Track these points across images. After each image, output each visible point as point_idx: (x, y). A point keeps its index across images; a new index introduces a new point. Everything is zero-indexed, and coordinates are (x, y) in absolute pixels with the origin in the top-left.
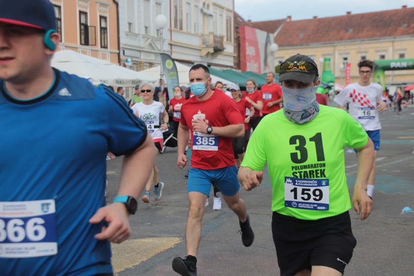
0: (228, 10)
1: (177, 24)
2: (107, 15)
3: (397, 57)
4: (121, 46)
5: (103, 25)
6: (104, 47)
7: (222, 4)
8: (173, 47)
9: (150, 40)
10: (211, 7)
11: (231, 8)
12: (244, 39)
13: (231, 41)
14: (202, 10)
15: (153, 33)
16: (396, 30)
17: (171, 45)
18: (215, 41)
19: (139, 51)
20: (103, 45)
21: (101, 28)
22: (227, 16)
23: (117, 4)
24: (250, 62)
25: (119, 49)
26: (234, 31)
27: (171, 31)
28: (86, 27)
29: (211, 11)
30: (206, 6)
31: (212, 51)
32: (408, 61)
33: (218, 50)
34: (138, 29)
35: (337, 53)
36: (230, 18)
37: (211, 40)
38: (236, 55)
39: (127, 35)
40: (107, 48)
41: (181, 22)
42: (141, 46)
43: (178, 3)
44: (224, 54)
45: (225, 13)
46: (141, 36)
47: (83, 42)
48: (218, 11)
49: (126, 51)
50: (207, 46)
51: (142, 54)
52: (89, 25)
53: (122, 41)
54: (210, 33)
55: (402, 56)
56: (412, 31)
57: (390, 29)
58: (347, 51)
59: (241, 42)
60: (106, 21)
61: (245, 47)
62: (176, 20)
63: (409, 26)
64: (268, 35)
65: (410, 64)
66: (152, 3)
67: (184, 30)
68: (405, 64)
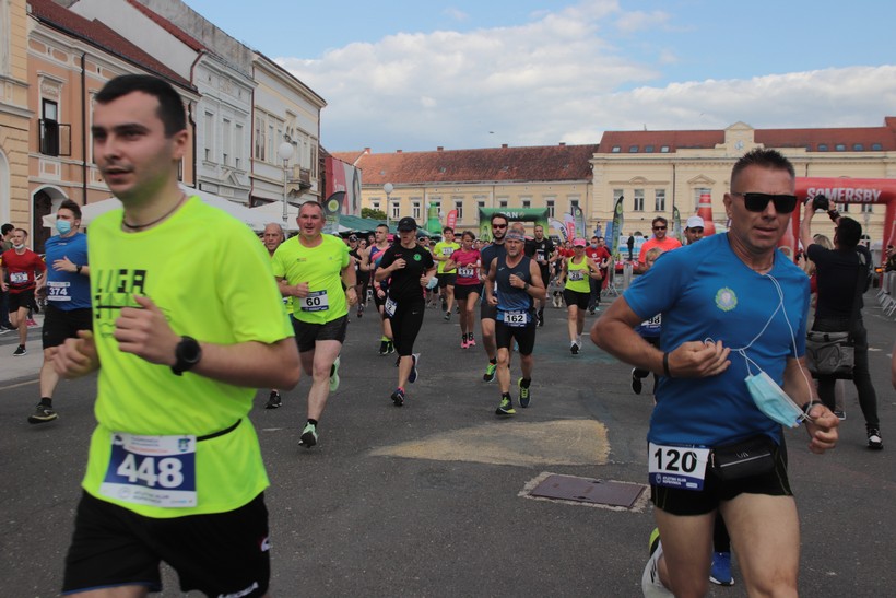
0: (312, 138)
1: (258, 153)
3: (498, 206)
4: (198, 178)
7: (307, 130)
8: (254, 182)
9: (229, 173)
10: (295, 131)
11: (316, 135)
12: (332, 174)
13: (315, 177)
14: (286, 136)
15: (232, 163)
16: (496, 173)
17: (252, 178)
18: (301, 176)
19: (217, 185)
22: (311, 146)
23: (193, 125)
25: (194, 182)
26: (318, 163)
27: (252, 161)
29: (294, 138)
30: (290, 131)
31: (297, 188)
32: (511, 211)
33: (304, 187)
34: (216, 157)
35: (427, 196)
36: (315, 149)
37: (297, 175)
38: (320, 194)
39: (204, 164)
41: (263, 149)
42: (220, 179)
43: (260, 126)
44: (310, 191)
45: (309, 141)
46: (219, 167)
48: (303, 137)
49: (203, 185)
50: (292, 182)
51: (221, 189)
53: (198, 173)
54: (296, 165)
55: (504, 204)
56: (514, 174)
57: (490, 171)
58: (440, 195)
59: (327, 178)
61: (332, 185)
62: (258, 148)
63: (511, 169)
64: (356, 171)
65: (522, 214)
66: (233, 124)
67: (266, 161)
68: (515, 215)
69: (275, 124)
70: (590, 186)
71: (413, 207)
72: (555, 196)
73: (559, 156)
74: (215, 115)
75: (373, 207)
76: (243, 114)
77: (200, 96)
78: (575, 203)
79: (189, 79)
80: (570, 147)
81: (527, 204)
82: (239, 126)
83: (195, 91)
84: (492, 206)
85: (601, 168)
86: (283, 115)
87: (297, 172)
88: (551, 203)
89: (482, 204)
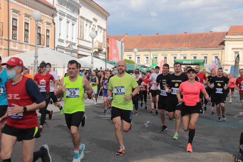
0: (104, 30)
1: (81, 35)
2: (50, 29)
3: (182, 58)
4: (56, 46)
5: (48, 34)
6: (48, 46)
7: (101, 26)
9: (69, 44)
10: (97, 27)
11: (105, 28)
12: (111, 45)
13: (104, 46)
14: (93, 29)
15: (70, 40)
16: (182, 44)
17: (78, 46)
18: (99, 46)
19: (64, 49)
20: (47, 45)
21: (47, 36)
22: (103, 32)
23: (54, 24)
24: (114, 57)
26: (106, 40)
27: (78, 39)
28: (40, 35)
29: (96, 29)
30: (94, 26)
31: (97, 50)
32: (188, 61)
33: (100, 51)
34: (63, 37)
35: (152, 54)
36: (105, 33)
37: (96, 45)
39: (58, 40)
40: (49, 47)
41: (83, 34)
42: (65, 46)
43: (82, 25)
44: (102, 52)
46: (65, 41)
47: (38, 43)
48: (100, 29)
49: (58, 49)
50: (95, 48)
51: (65, 51)
52: (41, 34)
53: (56, 44)
54: (97, 41)
55: (185, 58)
56: (190, 45)
57: (179, 43)
58: (157, 54)
60: (49, 32)
61: (112, 49)
62: (81, 33)
63: (188, 43)
64: (122, 44)
65: (193, 62)
66: (71, 23)
67: (84, 39)
68: (190, 62)
69: (89, 24)
70: (223, 50)
71: (145, 59)
72: (207, 54)
73: (210, 37)
74: (63, 20)
75: (128, 59)
76: (74, 20)
77: (57, 12)
78: (216, 57)
79: (52, 4)
80: (214, 33)
81: (195, 58)
82: (73, 25)
83: (55, 9)
84: (180, 58)
85: (229, 42)
86: (92, 20)
87: (97, 43)
88: (206, 57)
89: (175, 58)
